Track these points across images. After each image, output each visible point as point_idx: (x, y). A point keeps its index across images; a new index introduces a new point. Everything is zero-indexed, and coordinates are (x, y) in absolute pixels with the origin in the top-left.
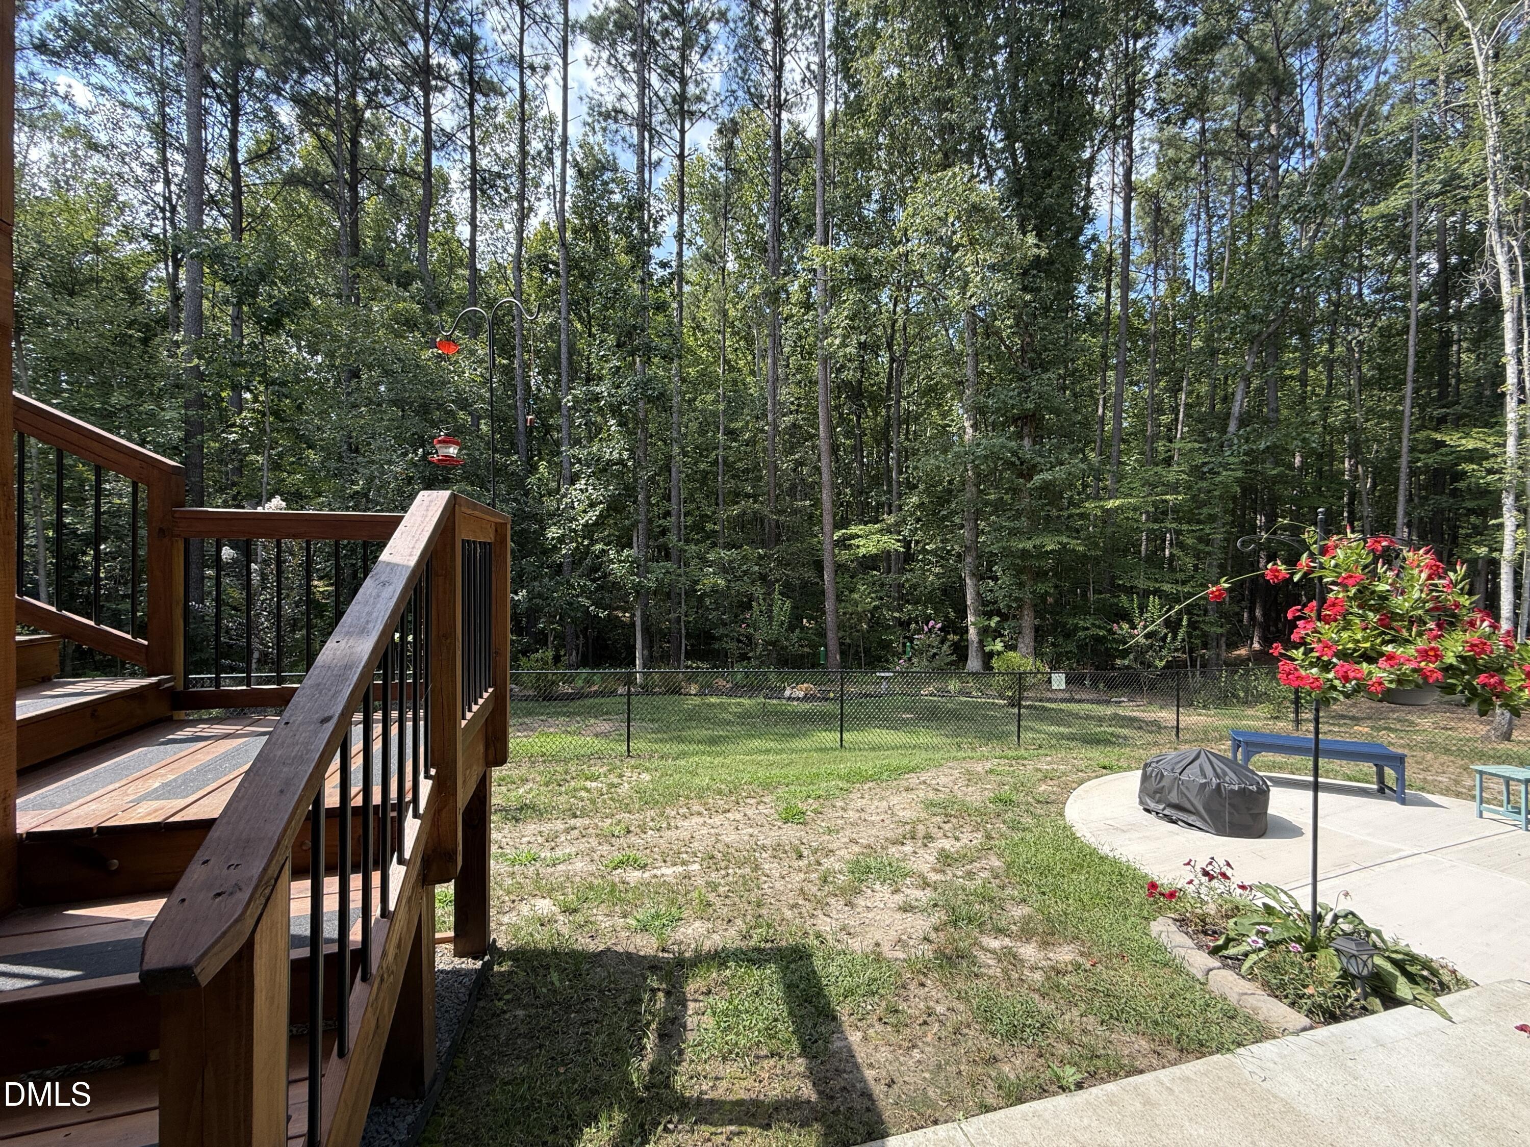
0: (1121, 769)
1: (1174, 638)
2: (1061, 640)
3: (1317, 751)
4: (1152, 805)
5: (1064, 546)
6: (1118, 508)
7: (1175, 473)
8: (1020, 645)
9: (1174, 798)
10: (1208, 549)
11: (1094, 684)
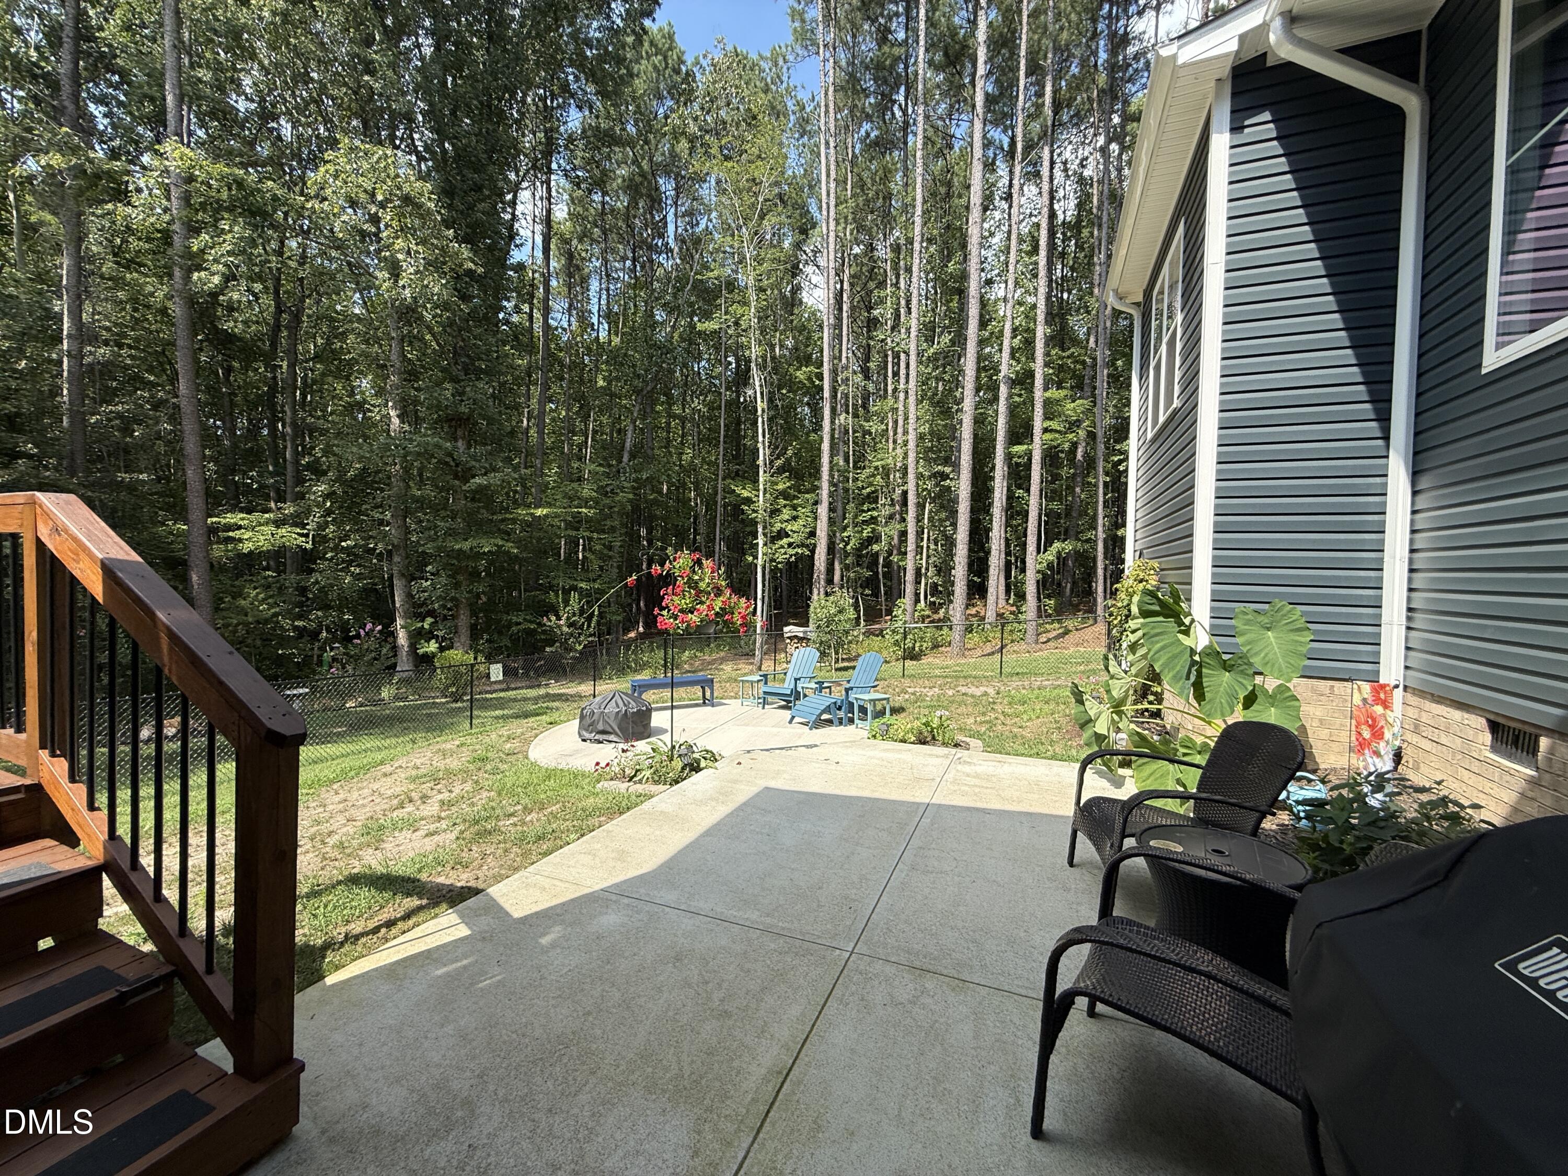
0: (562, 722)
1: (589, 626)
2: (496, 637)
3: (673, 685)
4: (587, 735)
5: (500, 547)
6: (546, 516)
7: (587, 491)
8: (456, 645)
9: (600, 727)
10: (611, 553)
11: (526, 675)
